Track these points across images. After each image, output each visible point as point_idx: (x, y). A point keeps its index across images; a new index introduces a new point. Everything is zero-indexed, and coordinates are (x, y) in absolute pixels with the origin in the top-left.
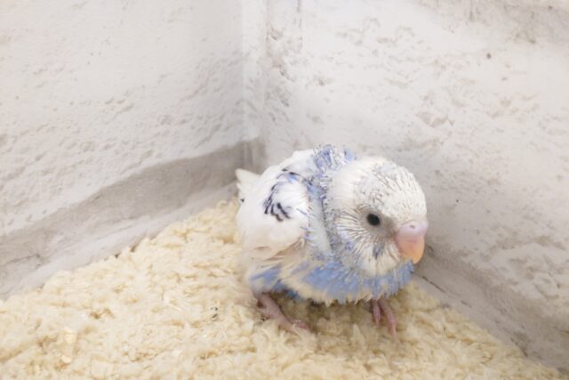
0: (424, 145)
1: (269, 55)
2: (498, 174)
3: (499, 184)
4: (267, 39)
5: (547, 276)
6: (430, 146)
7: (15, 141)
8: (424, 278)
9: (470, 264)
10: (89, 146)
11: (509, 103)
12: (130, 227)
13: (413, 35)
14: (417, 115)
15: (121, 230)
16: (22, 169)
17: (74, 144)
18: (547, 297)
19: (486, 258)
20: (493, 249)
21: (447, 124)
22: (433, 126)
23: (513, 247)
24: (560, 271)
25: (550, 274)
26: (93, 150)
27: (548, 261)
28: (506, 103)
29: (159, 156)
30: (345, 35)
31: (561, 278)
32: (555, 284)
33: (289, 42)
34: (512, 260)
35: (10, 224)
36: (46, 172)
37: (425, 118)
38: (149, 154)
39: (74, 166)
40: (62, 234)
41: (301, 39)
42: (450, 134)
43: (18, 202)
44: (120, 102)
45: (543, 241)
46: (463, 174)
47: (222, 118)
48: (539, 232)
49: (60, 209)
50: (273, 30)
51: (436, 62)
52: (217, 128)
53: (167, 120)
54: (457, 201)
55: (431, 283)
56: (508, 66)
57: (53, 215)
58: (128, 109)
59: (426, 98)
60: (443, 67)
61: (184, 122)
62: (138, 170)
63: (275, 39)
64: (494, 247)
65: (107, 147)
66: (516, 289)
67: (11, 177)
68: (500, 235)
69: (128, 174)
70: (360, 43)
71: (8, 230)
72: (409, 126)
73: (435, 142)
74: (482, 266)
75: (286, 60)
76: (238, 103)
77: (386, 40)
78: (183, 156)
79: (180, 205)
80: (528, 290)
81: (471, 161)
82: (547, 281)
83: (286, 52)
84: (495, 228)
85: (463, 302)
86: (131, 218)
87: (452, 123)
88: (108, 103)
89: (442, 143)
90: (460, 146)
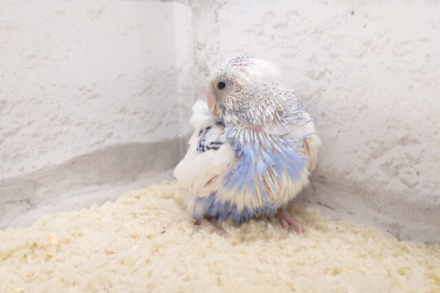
0: (312, 96)
1: (196, 63)
2: (366, 100)
3: (368, 108)
4: (195, 52)
5: (409, 169)
6: (316, 96)
7: (13, 107)
8: (319, 203)
9: (352, 180)
10: (66, 122)
11: (370, 43)
12: (96, 191)
13: (298, 15)
14: (305, 75)
15: (90, 192)
16: (18, 129)
17: (56, 117)
18: (410, 186)
19: (363, 170)
20: (367, 162)
21: (327, 74)
22: (317, 79)
23: (382, 155)
24: (418, 162)
25: (411, 166)
26: (69, 125)
27: (408, 156)
28: (367, 44)
29: (118, 137)
30: (250, 31)
31: (418, 167)
32: (415, 173)
33: (210, 49)
34: (382, 165)
35: (8, 171)
36: (35, 136)
37: (311, 75)
38: (110, 135)
39: (55, 134)
40: (46, 187)
41: (219, 42)
42: (330, 81)
43: (14, 154)
44: (89, 91)
45: (403, 141)
46: (341, 109)
47: (163, 116)
48: (400, 136)
49: (45, 167)
50: (198, 43)
51: (316, 30)
52: (160, 123)
53: (123, 110)
54: (339, 132)
55: (325, 206)
56: (367, 16)
57: (40, 171)
58: (94, 97)
59: (311, 59)
60: (322, 32)
61: (135, 113)
62: (102, 146)
63: (200, 50)
64: (368, 159)
65: (79, 124)
66: (386, 188)
67: (9, 134)
68: (372, 148)
69: (95, 148)
70: (261, 33)
71: (7, 176)
72: (300, 85)
73: (319, 91)
74: (361, 177)
75: (209, 63)
76: (174, 107)
77: (280, 25)
78: (135, 140)
79: (134, 179)
80: (396, 185)
81: (346, 97)
82: (409, 173)
83: (208, 58)
84: (367, 144)
85: (349, 213)
86: (98, 184)
87: (330, 73)
88: (80, 90)
89: (325, 91)
90: (337, 88)
